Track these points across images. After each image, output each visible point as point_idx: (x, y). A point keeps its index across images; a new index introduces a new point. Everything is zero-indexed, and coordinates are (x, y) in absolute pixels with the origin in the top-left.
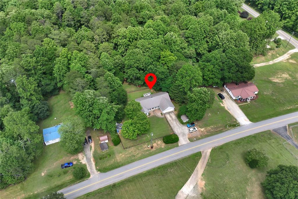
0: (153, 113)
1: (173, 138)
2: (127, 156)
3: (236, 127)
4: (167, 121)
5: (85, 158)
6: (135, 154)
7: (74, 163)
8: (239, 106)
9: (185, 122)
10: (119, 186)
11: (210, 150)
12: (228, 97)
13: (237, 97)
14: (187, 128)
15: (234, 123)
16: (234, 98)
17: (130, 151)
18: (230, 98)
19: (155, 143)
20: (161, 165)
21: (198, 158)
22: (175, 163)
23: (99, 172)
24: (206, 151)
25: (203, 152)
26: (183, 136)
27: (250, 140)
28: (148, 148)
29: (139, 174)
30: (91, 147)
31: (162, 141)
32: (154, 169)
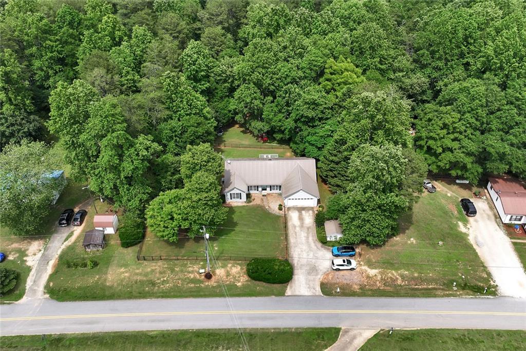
0: (262, 200)
1: (277, 268)
2: (135, 278)
3: (483, 294)
4: (286, 227)
5: (39, 255)
6: (159, 281)
7: (11, 258)
8: (515, 244)
9: (333, 239)
10: (70, 345)
11: (369, 334)
12: (490, 213)
13: (514, 217)
14: (329, 255)
15: (481, 282)
16: (506, 220)
17: (149, 269)
18: (493, 218)
19: (222, 267)
20: (209, 330)
21: (323, 343)
22: (251, 335)
23: (47, 296)
24: (355, 332)
25: (346, 332)
26: (309, 274)
27: (516, 344)
28: (198, 276)
29: (138, 332)
30: (72, 233)
31: (245, 270)
32: (184, 333)
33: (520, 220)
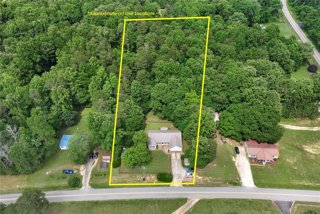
0: (162, 148)
1: (167, 177)
2: (119, 180)
3: (236, 185)
4: (170, 160)
5: (85, 171)
6: (127, 181)
7: (75, 172)
8: (251, 166)
9: (187, 165)
10: (101, 205)
11: (197, 200)
12: (245, 153)
13: (252, 155)
14: (185, 171)
15: (237, 181)
16: (250, 156)
17: (124, 177)
18: (245, 155)
19: (149, 176)
20: (145, 199)
21: (182, 203)
22: (159, 201)
23: (90, 187)
24: (193, 200)
25: (190, 199)
26: (178, 178)
27: (244, 204)
28: (140, 179)
29: (122, 200)
30: (94, 162)
31: (156, 177)
32: (137, 200)
33: (254, 156)
